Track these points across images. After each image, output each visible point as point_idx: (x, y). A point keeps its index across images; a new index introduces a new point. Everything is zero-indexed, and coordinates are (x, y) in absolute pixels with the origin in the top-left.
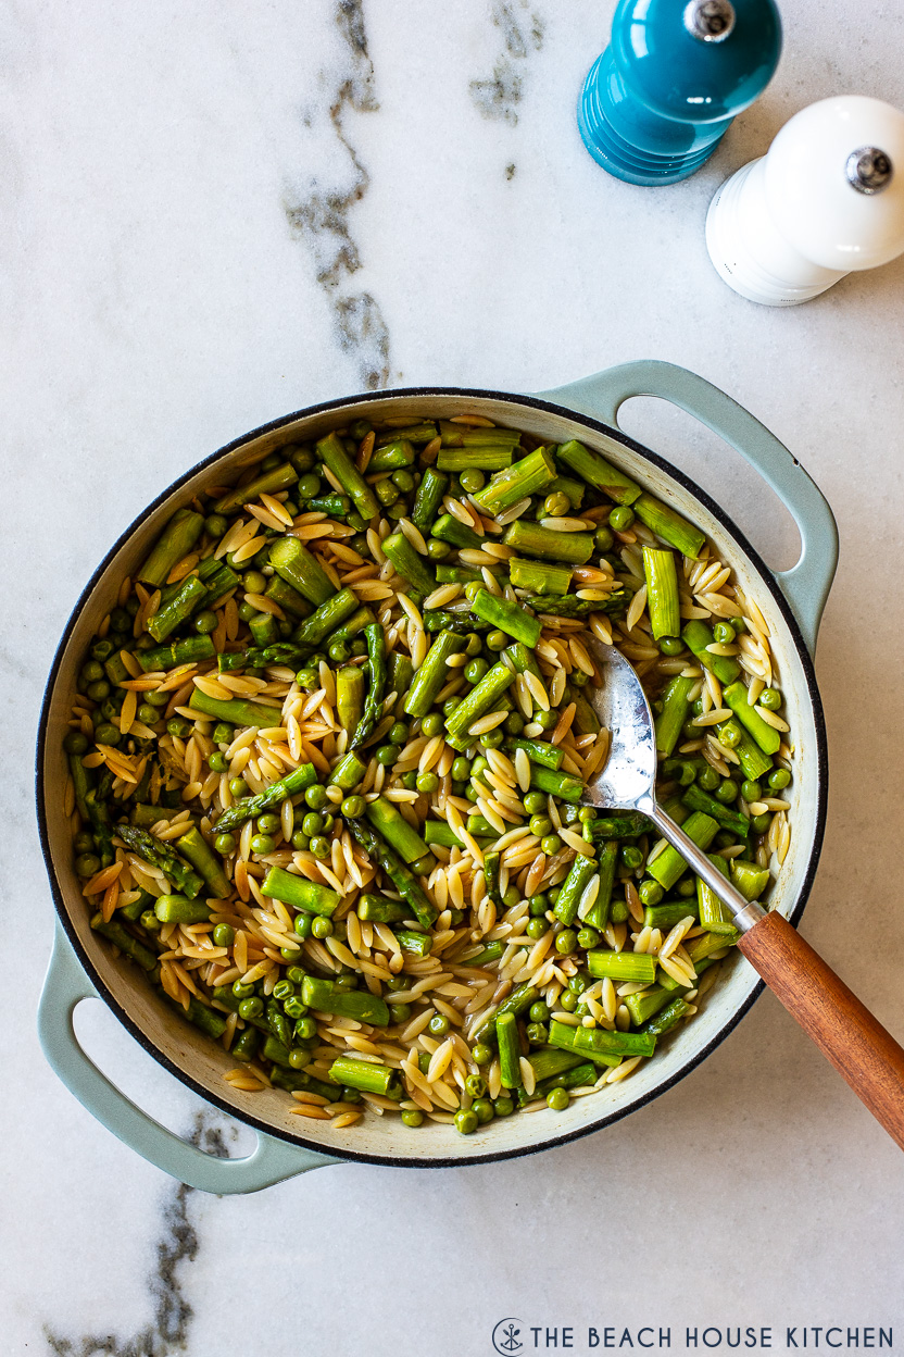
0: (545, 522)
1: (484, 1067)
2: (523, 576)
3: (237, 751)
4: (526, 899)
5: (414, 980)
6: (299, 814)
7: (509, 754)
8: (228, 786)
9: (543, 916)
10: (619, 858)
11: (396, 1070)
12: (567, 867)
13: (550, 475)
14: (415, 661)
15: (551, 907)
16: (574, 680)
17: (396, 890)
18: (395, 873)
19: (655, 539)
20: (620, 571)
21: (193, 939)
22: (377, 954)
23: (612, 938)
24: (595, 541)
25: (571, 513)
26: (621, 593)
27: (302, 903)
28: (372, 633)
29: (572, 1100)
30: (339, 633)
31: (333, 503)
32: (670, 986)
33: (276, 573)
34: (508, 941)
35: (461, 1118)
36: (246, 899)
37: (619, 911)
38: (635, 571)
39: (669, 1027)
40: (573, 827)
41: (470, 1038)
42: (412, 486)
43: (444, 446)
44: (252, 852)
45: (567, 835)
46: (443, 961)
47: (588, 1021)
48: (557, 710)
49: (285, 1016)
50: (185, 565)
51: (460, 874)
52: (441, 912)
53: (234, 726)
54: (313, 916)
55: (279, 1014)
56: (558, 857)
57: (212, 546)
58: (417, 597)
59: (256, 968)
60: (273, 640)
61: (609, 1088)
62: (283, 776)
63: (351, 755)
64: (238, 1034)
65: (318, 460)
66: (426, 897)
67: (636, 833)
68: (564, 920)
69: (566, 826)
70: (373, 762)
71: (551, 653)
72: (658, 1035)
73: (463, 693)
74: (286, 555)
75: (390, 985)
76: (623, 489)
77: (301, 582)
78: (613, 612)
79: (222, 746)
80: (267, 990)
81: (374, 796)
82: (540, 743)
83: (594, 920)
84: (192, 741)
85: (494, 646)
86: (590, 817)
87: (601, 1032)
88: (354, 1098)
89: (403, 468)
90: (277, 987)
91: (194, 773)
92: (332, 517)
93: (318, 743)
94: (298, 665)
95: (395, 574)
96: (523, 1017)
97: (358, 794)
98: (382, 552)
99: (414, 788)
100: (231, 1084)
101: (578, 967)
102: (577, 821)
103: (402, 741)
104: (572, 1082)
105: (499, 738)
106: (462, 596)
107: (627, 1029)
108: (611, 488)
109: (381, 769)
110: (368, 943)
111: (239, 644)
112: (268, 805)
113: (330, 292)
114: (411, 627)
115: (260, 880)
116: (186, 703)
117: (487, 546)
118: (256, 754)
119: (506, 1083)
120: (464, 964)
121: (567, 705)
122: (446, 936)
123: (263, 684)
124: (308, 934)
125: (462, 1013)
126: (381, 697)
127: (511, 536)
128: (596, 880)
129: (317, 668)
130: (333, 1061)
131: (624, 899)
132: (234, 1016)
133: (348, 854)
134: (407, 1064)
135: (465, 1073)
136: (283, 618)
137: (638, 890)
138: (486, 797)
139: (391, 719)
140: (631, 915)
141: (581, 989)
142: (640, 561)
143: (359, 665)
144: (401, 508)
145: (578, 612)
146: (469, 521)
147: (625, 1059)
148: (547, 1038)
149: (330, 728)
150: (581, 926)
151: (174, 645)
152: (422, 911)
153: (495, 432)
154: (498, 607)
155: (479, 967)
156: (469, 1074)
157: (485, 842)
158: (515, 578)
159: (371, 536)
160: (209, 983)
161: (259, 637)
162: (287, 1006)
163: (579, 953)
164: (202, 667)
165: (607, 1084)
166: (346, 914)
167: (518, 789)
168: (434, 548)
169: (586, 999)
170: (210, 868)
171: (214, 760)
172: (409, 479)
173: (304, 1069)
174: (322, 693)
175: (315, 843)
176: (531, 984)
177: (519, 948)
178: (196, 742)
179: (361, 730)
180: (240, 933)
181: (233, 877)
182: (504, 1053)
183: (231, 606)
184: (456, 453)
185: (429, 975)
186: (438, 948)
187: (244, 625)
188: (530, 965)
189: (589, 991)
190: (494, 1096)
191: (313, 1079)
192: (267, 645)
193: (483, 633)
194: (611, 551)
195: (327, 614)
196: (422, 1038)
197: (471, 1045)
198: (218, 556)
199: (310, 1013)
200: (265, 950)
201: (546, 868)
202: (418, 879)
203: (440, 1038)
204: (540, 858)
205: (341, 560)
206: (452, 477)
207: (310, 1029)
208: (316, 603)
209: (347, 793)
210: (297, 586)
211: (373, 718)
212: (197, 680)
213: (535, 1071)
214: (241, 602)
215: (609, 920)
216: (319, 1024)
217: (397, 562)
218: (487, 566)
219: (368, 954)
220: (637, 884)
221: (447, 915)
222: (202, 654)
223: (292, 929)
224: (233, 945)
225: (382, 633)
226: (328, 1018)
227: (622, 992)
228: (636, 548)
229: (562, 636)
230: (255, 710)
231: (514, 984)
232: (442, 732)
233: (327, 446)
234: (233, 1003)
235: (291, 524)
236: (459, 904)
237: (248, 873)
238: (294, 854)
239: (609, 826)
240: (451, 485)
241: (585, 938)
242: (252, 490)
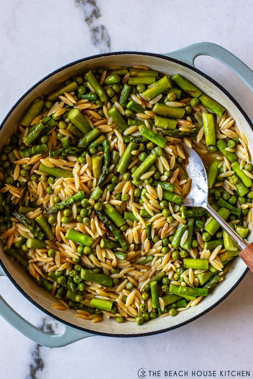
0: (167, 103)
1: (146, 301)
2: (160, 122)
3: (56, 186)
4: (161, 239)
5: (120, 269)
6: (79, 209)
7: (155, 187)
8: (53, 199)
9: (167, 246)
10: (194, 224)
11: (114, 302)
12: (176, 228)
13: (169, 85)
14: (120, 154)
15: (170, 242)
16: (178, 160)
17: (114, 237)
18: (113, 230)
19: (207, 110)
20: (194, 121)
21: (40, 254)
22: (107, 260)
23: (192, 253)
24: (185, 110)
25: (177, 100)
26: (195, 129)
27: (80, 241)
28: (105, 143)
29: (178, 312)
30: (93, 144)
31: (91, 96)
32: (213, 270)
33: (70, 121)
34: (155, 255)
35: (138, 319)
36: (60, 240)
37: (195, 244)
38: (199, 122)
39: (213, 286)
40: (178, 214)
41: (141, 290)
42: (119, 90)
43: (131, 76)
44: (61, 223)
45: (176, 216)
46: (131, 263)
47: (183, 284)
48: (172, 171)
49: (74, 283)
50: (37, 119)
51: (137, 231)
52: (130, 245)
53: (55, 178)
54: (84, 246)
55: (72, 282)
56: (173, 224)
57: (47, 112)
58: (121, 131)
59: (63, 265)
60: (69, 146)
61: (191, 308)
62: (73, 195)
63: (98, 187)
64: (57, 289)
65: (85, 81)
66: (125, 239)
67: (200, 215)
68: (175, 247)
69: (175, 213)
70: (106, 190)
71: (169, 150)
72: (209, 289)
73: (138, 165)
74: (73, 114)
75: (112, 272)
76: (195, 92)
77: (79, 125)
78: (192, 136)
79: (51, 185)
80: (67, 273)
81: (106, 203)
82: (166, 183)
83: (186, 247)
84: (40, 183)
85: (149, 148)
86: (184, 209)
87: (188, 288)
88: (99, 312)
89: (116, 84)
90: (71, 272)
91: (41, 195)
92: (90, 101)
93: (86, 183)
94: (78, 155)
95: (113, 123)
96: (160, 283)
97: (100, 202)
98: (108, 114)
99: (120, 200)
100: (54, 308)
101: (180, 264)
102: (179, 211)
103: (116, 183)
104: (178, 306)
105: (151, 180)
106: (137, 130)
107: (197, 286)
108: (191, 91)
109: (108, 193)
110: (104, 256)
111: (57, 148)
112: (66, 205)
113: (89, 25)
114: (119, 142)
115: (64, 233)
116: (38, 169)
117: (146, 112)
118: (63, 187)
119: (154, 307)
120: (138, 264)
121: (176, 169)
122: (132, 253)
123: (65, 162)
124: (82, 253)
125: (138, 281)
126: (108, 166)
127: (155, 108)
128: (186, 232)
129: (85, 156)
130: (91, 299)
131: (197, 239)
132: (56, 283)
133: (97, 224)
134: (118, 300)
135: (139, 303)
136: (73, 138)
137: (201, 236)
138: (147, 203)
139: (113, 175)
140: (199, 245)
141: (181, 272)
142: (201, 118)
143: (100, 155)
144: (115, 98)
145: (180, 135)
146: (140, 103)
147: (197, 297)
148: (169, 290)
149: (90, 178)
150: (181, 249)
151: (33, 148)
152: (123, 244)
153: (149, 71)
154: (150, 133)
155: (144, 265)
156: (140, 303)
157: (146, 219)
158: (156, 123)
159: (104, 108)
160: (46, 271)
161: (64, 145)
162: (74, 279)
163: (180, 259)
164: (44, 156)
165: (190, 306)
166: (96, 246)
167: (158, 199)
168: (127, 112)
169: (183, 276)
170: (47, 229)
171: (48, 190)
172: (118, 87)
173: (81, 302)
174: (87, 165)
175: (85, 219)
176: (163, 271)
177: (159, 258)
178: (42, 184)
179: (101, 178)
180: (57, 253)
181: (55, 233)
182: (153, 296)
183: (54, 134)
184: (135, 79)
185: (126, 268)
186: (129, 258)
187: (59, 141)
188: (163, 264)
189: (184, 273)
190: (150, 310)
191: (84, 306)
192: (67, 148)
193: (145, 143)
194: (191, 114)
195: (88, 137)
196: (124, 290)
197: (141, 293)
198: (49, 115)
199: (83, 281)
200: (67, 259)
201: (168, 228)
202: (122, 233)
203: (130, 290)
204: (166, 224)
205: (94, 118)
206: (134, 87)
207: (83, 287)
208: (85, 133)
209: (96, 202)
210: (78, 127)
211: (105, 174)
212: (41, 160)
213: (164, 302)
214: (57, 132)
215: (191, 247)
216: (87, 286)
217: (114, 118)
218: (146, 119)
219: (104, 260)
220: (201, 233)
221: (132, 246)
222: (44, 151)
223: (76, 251)
224: (55, 257)
225: (108, 143)
226: (89, 283)
227: (196, 272)
228: (200, 113)
229: (173, 144)
230: (62, 171)
231: (156, 271)
232: (130, 179)
233: (88, 75)
234: (55, 278)
235: (75, 102)
236: (137, 242)
237: (60, 231)
238: (77, 224)
239: (191, 212)
240: (133, 90)
241: (182, 253)
242: (62, 91)
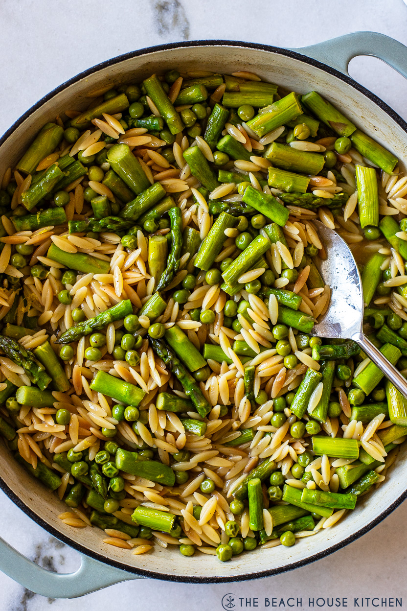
0: (293, 144)
1: (237, 516)
2: (277, 179)
3: (78, 289)
4: (272, 399)
5: (192, 454)
6: (119, 335)
7: (264, 298)
8: (71, 314)
9: (282, 412)
10: (336, 374)
11: (177, 516)
12: (300, 378)
13: (298, 110)
14: (202, 233)
15: (288, 405)
16: (309, 251)
17: (182, 390)
18: (183, 378)
19: (364, 162)
20: (340, 181)
21: (42, 418)
22: (169, 435)
23: (330, 428)
24: (325, 159)
25: (310, 139)
26: (342, 194)
27: (118, 396)
28: (173, 213)
29: (297, 540)
30: (151, 213)
31: (153, 121)
32: (367, 461)
33: (111, 168)
34: (258, 429)
35: (221, 550)
36: (79, 393)
37: (335, 409)
38: (350, 181)
39: (365, 490)
40: (305, 351)
41: (228, 496)
42: (205, 115)
43: (228, 91)
44: (85, 360)
45: (302, 356)
46: (212, 443)
47: (310, 484)
48: (298, 270)
49: (103, 476)
50: (49, 159)
51: (228, 381)
52: (213, 407)
53: (76, 273)
54: (125, 406)
55: (99, 474)
56: (295, 371)
57: (69, 148)
58: (205, 192)
59: (84, 441)
60: (107, 214)
61: (323, 532)
62: (109, 307)
63: (157, 294)
64: (70, 487)
65: (143, 94)
66: (203, 395)
67: (347, 356)
68: (297, 414)
69: (300, 350)
70: (171, 301)
71: (294, 230)
72: (358, 495)
73: (233, 256)
74: (118, 155)
75: (175, 457)
76: (345, 125)
77: (129, 177)
78: (335, 207)
79: (68, 286)
80: (91, 457)
81: (171, 324)
82: (286, 291)
83: (319, 415)
84: (47, 282)
85: (257, 225)
86: (318, 343)
87: (319, 492)
88: (147, 535)
89: (200, 103)
90: (98, 455)
91: (47, 304)
92: (150, 132)
93: (134, 286)
94: (123, 231)
95: (191, 175)
96: (266, 482)
97: (160, 322)
98: (183, 159)
99: (199, 320)
100: (64, 522)
101: (306, 447)
102: (308, 346)
103: (191, 287)
104: (298, 527)
105: (258, 286)
106: (235, 192)
107: (337, 491)
108: (336, 124)
109: (176, 305)
110: (163, 425)
111: (83, 217)
112: (97, 326)
114: (200, 211)
115: (89, 380)
116: (45, 255)
117: (253, 158)
118: (91, 292)
119: (253, 527)
120: (227, 445)
121: (304, 268)
122: (216, 424)
123: (99, 243)
124: (122, 419)
125: (223, 479)
126: (179, 255)
127: (270, 152)
128: (320, 386)
129: (136, 235)
130: (134, 509)
131: (338, 402)
132: (68, 475)
133: (152, 363)
134: (185, 513)
135: (225, 520)
136: (114, 201)
137: (347, 395)
138: (247, 328)
139: (185, 272)
140: (342, 412)
141: (307, 462)
142: (354, 176)
143: (164, 235)
144: (197, 130)
145: (313, 205)
146: (243, 140)
147: (335, 511)
148: (282, 497)
149: (143, 275)
150: (308, 419)
151: (39, 213)
152: (200, 405)
153: (261, 84)
154: (261, 198)
155: (236, 447)
156: (227, 520)
157: (245, 359)
158: (271, 180)
159: (176, 148)
160: (51, 451)
161: (97, 211)
162: (104, 468)
163: (306, 438)
164: (57, 231)
165: (322, 529)
166: (148, 405)
167: (269, 322)
168: (218, 157)
169: (311, 469)
170: (56, 370)
171: (62, 295)
172: (203, 109)
173: (114, 514)
174: (138, 252)
175: (129, 355)
176: (271, 459)
177: (265, 434)
178: (51, 284)
179: (165, 277)
180: (74, 417)
181: (71, 378)
182: (253, 505)
183: (79, 190)
184: (235, 95)
185: (202, 451)
186: (211, 432)
187: (87, 204)
188: (272, 446)
189: (313, 463)
190: (244, 535)
191: (120, 521)
192: (103, 217)
193: (249, 216)
194: (335, 167)
195: (143, 200)
196: (196, 495)
197: (229, 501)
198: (72, 154)
199: (120, 474)
200: (92, 429)
201: (286, 378)
202: (198, 383)
203: (208, 495)
204: (283, 370)
205: (155, 164)
206: (232, 110)
207: (119, 485)
208: (137, 192)
209: (153, 321)
210: (124, 179)
211: (173, 269)
212: (54, 238)
213: (273, 519)
214: (86, 187)
215: (328, 415)
216: (126, 483)
217: (192, 166)
218: (253, 172)
219: (162, 434)
220: (347, 391)
221: (217, 409)
222: (58, 220)
223: (111, 415)
224: (69, 424)
225: (180, 213)
226: (132, 478)
227: (335, 464)
228: (351, 167)
229: (300, 221)
230: (93, 261)
231: (259, 459)
232: (220, 281)
233: (150, 83)
234: (67, 465)
235: (123, 132)
236: (226, 401)
237: (82, 375)
238: (114, 362)
239: (331, 349)
240: (231, 116)
241: (311, 427)
242: (98, 110)
